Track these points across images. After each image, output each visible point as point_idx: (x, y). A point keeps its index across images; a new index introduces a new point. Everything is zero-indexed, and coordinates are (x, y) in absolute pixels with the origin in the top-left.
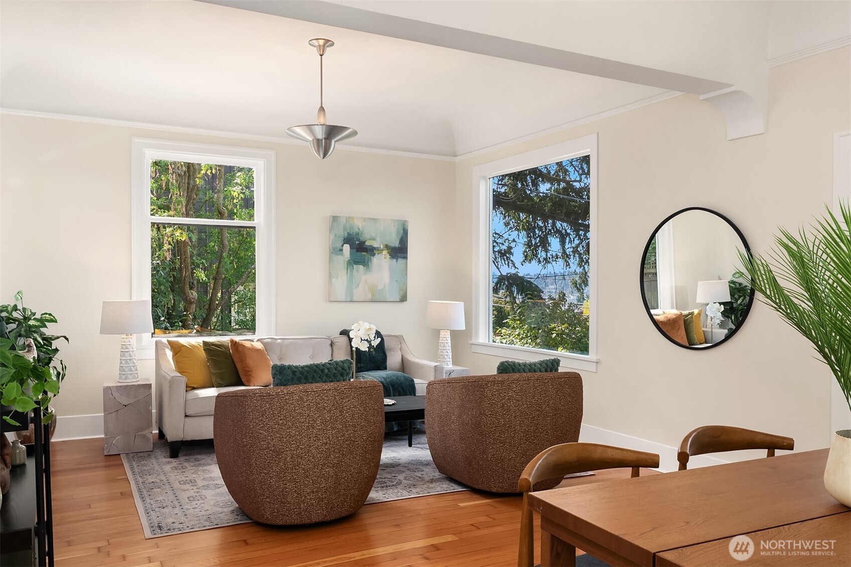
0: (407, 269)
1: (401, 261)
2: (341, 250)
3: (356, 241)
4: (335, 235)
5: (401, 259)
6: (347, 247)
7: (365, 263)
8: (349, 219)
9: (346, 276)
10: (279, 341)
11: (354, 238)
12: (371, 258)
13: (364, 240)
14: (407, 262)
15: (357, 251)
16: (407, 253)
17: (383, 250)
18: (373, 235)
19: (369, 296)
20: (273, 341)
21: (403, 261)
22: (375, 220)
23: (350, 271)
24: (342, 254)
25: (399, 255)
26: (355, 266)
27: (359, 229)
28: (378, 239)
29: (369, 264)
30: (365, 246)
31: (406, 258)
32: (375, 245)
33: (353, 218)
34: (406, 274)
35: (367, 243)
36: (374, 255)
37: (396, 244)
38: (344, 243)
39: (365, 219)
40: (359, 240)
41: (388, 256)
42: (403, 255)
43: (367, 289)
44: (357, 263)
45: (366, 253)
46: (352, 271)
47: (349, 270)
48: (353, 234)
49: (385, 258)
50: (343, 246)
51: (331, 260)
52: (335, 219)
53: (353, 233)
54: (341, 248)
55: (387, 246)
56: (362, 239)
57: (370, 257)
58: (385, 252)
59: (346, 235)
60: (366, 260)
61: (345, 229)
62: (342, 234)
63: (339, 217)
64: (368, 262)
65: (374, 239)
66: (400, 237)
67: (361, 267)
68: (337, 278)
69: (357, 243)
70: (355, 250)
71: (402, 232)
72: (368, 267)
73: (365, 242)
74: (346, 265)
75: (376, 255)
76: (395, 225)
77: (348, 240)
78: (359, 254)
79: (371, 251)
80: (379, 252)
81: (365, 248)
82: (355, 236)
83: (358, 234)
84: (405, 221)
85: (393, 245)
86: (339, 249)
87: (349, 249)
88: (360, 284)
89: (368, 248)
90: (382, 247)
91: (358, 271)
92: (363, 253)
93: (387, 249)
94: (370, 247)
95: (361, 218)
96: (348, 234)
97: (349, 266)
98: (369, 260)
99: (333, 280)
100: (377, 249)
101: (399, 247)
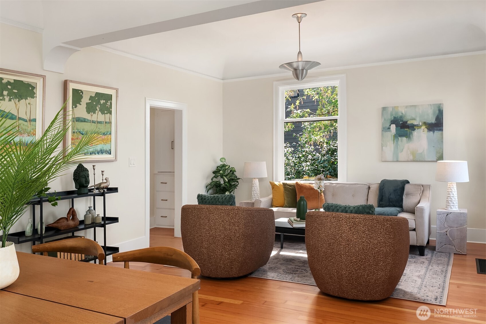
0: (442, 138)
1: (437, 133)
2: (389, 128)
3: (400, 121)
4: (385, 119)
5: (437, 131)
6: (393, 127)
7: (408, 136)
8: (394, 108)
9: (393, 144)
11: (398, 120)
13: (406, 121)
14: (442, 134)
15: (401, 128)
16: (443, 127)
17: (421, 126)
18: (414, 116)
19: (411, 158)
21: (440, 132)
22: (415, 106)
23: (396, 141)
24: (390, 131)
25: (435, 128)
26: (400, 138)
27: (402, 113)
28: (418, 119)
29: (411, 136)
30: (407, 125)
31: (442, 130)
32: (415, 123)
33: (398, 107)
34: (442, 142)
35: (408, 123)
36: (414, 130)
37: (433, 120)
38: (392, 124)
39: (407, 107)
40: (402, 121)
41: (426, 130)
42: (439, 128)
43: (409, 152)
44: (401, 136)
45: (408, 129)
46: (397, 142)
47: (395, 141)
49: (423, 131)
50: (390, 125)
51: (382, 134)
52: (384, 109)
53: (398, 116)
54: (389, 127)
55: (425, 123)
56: (405, 120)
57: (411, 131)
58: (423, 127)
59: (393, 118)
60: (408, 134)
61: (391, 115)
62: (390, 118)
63: (387, 107)
64: (410, 135)
65: (414, 119)
66: (436, 116)
67: (404, 139)
68: (386, 146)
69: (401, 123)
70: (400, 128)
71: (438, 112)
72: (410, 138)
73: (407, 122)
74: (393, 138)
75: (416, 129)
76: (431, 108)
77: (394, 121)
78: (402, 130)
79: (413, 127)
80: (418, 127)
81: (407, 126)
82: (399, 119)
83: (401, 117)
84: (441, 104)
85: (430, 122)
86: (387, 128)
87: (395, 127)
88: (404, 150)
89: (409, 125)
90: (421, 124)
91: (402, 141)
92: (406, 129)
93: (425, 125)
94: (411, 125)
95: (404, 106)
96: (394, 117)
97: (395, 138)
98: (411, 133)
99: (384, 148)
100: (417, 126)
101: (435, 123)
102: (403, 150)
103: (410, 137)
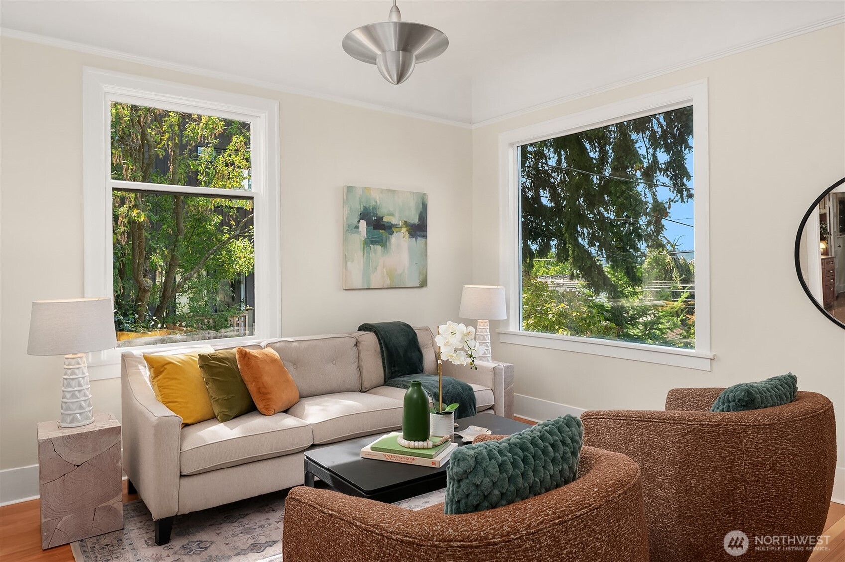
0: (426, 249)
1: (420, 241)
2: (357, 227)
3: (373, 216)
4: (350, 210)
5: (421, 238)
6: (363, 224)
7: (382, 242)
8: (365, 190)
9: (362, 257)
10: (295, 344)
11: (371, 213)
12: (389, 237)
13: (381, 216)
14: (426, 244)
15: (375, 229)
16: (427, 231)
17: (401, 228)
18: (392, 209)
19: (388, 283)
20: (287, 344)
21: (424, 240)
22: (393, 192)
23: (367, 253)
24: (358, 233)
25: (419, 233)
26: (372, 246)
27: (376, 202)
28: (397, 215)
29: (388, 243)
30: (383, 223)
31: (425, 236)
32: (394, 221)
33: (370, 189)
34: (426, 255)
35: (386, 219)
36: (392, 233)
37: (415, 220)
38: (360, 219)
39: (382, 191)
40: (376, 215)
41: (407, 235)
42: (422, 234)
43: (385, 273)
44: (374, 242)
45: (383, 231)
46: (369, 253)
47: (365, 251)
48: (369, 208)
49: (404, 237)
50: (359, 222)
51: (345, 239)
52: (350, 189)
53: (370, 206)
54: (357, 225)
55: (406, 224)
56: (379, 214)
57: (388, 235)
58: (404, 230)
59: (362, 210)
60: (384, 239)
61: (361, 203)
62: (358, 208)
63: (355, 187)
64: (387, 242)
65: (392, 215)
66: (419, 212)
67: (379, 247)
68: (353, 261)
69: (374, 219)
70: (372, 227)
71: (421, 206)
72: (387, 247)
73: (382, 218)
74: (362, 247)
75: (395, 233)
76: (414, 199)
77: (365, 215)
78: (376, 231)
79: (389, 228)
80: (397, 230)
81: (383, 225)
82: (372, 211)
83: (375, 208)
84: (425, 195)
85: (412, 222)
86: (354, 226)
87: (366, 226)
88: (378, 268)
89: (386, 225)
90: (401, 224)
91: (375, 252)
92: (381, 231)
93: (406, 227)
94: (388, 225)
95: (378, 189)
96: (365, 208)
97: (366, 247)
98: (388, 239)
99: (348, 263)
100: (396, 226)
101: (418, 225)
102: (376, 268)
103: (386, 245)
